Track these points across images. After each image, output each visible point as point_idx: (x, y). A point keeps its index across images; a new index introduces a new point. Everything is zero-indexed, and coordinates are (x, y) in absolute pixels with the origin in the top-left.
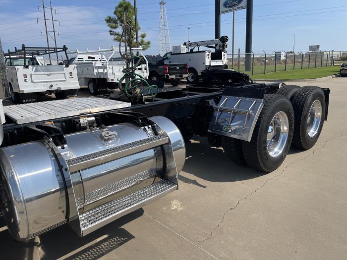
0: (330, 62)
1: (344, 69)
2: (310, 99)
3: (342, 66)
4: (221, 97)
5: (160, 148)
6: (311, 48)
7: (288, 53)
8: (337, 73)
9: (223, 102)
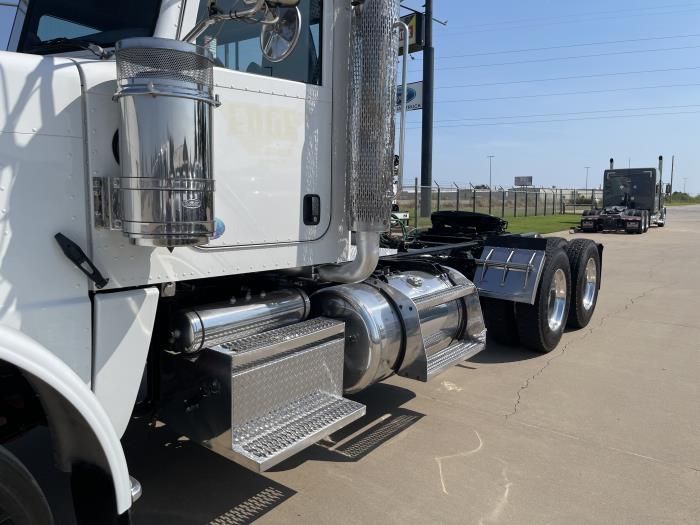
0: (557, 207)
1: (586, 220)
2: (585, 255)
3: (584, 214)
4: (482, 249)
5: (459, 301)
6: (518, 180)
7: (478, 188)
8: (575, 226)
9: (489, 254)
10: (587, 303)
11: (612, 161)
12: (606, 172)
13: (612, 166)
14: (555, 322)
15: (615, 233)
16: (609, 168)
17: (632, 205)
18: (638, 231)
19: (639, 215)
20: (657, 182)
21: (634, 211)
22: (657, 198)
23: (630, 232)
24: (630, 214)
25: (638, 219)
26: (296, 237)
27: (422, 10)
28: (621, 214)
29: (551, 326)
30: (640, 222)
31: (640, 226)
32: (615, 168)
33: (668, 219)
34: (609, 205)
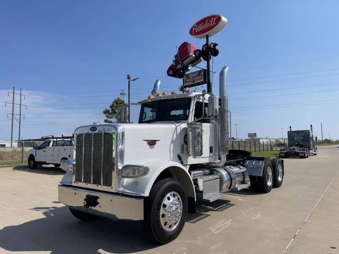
0: (269, 147)
1: (282, 153)
2: (277, 163)
3: (281, 150)
4: (245, 161)
5: (242, 173)
6: (249, 135)
8: (277, 155)
9: (247, 162)
10: (280, 179)
11: (290, 127)
12: (288, 132)
13: (291, 130)
14: (269, 183)
15: (295, 158)
16: (289, 130)
17: (301, 146)
18: (304, 157)
19: (304, 150)
20: (311, 136)
21: (302, 149)
22: (311, 143)
23: (301, 157)
24: (300, 150)
25: (304, 152)
26: (208, 156)
27: (206, 68)
28: (296, 150)
29: (268, 184)
30: (305, 153)
31: (305, 155)
32: (292, 130)
33: (318, 152)
34: (291, 146)
